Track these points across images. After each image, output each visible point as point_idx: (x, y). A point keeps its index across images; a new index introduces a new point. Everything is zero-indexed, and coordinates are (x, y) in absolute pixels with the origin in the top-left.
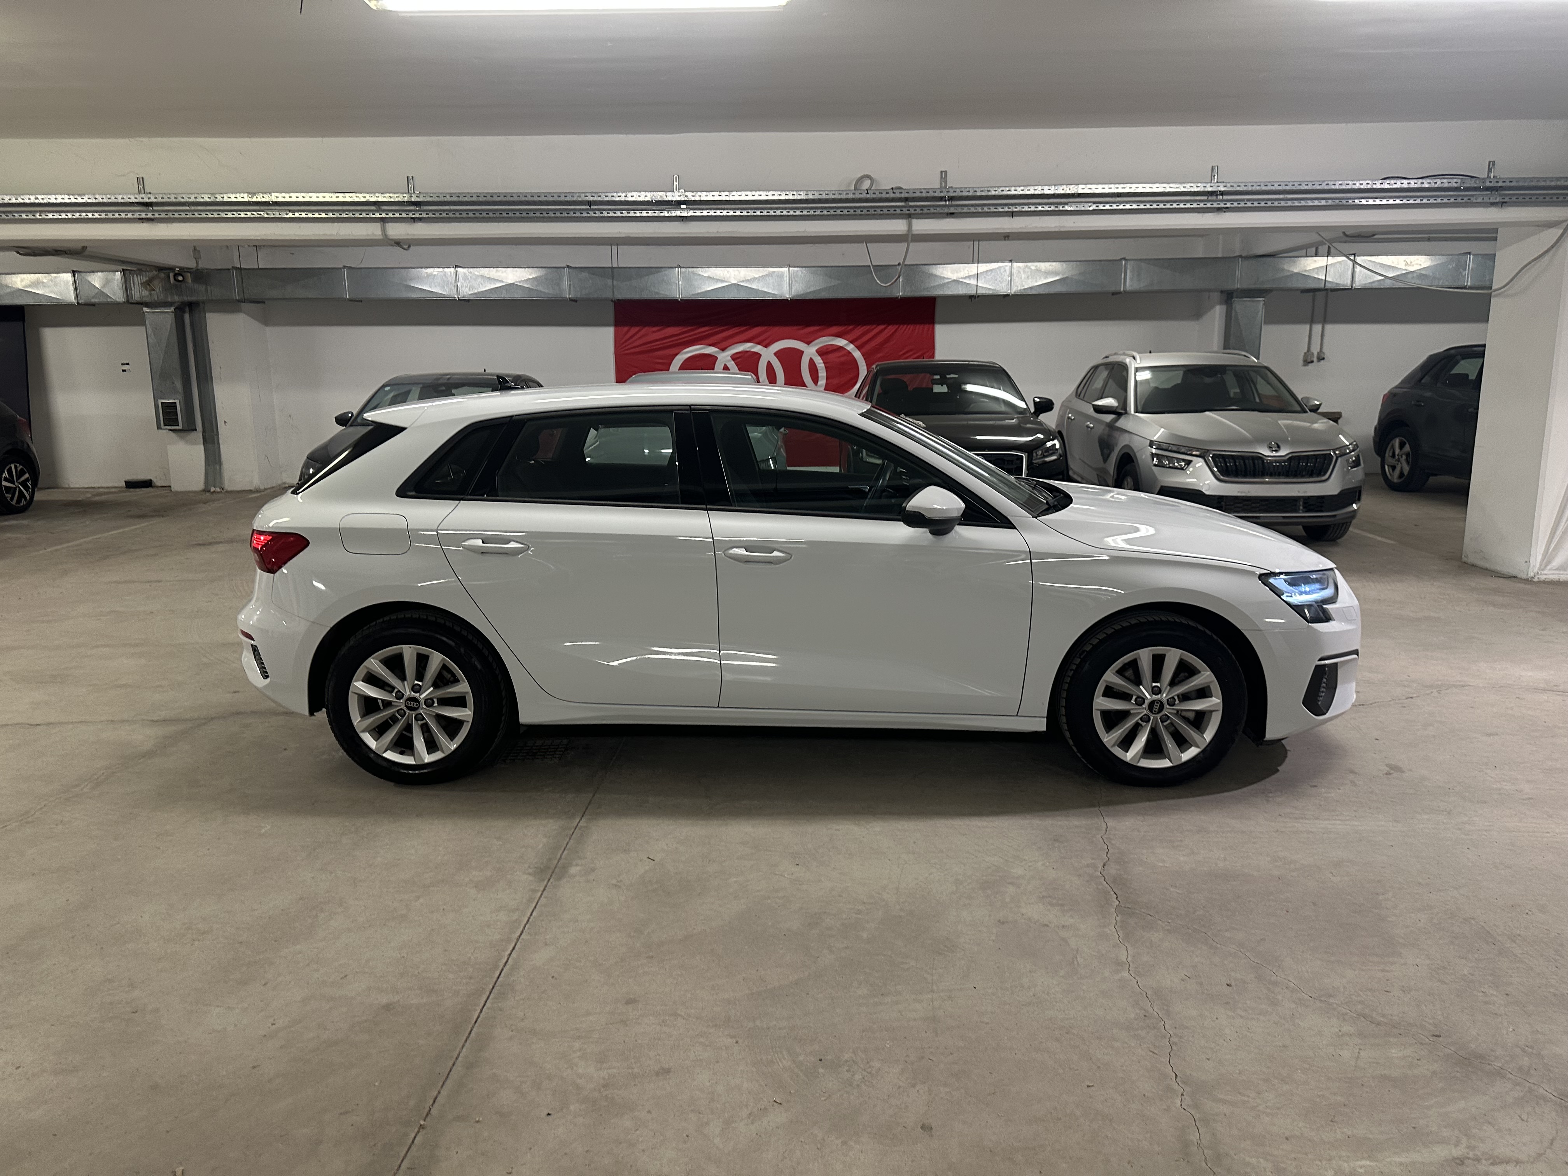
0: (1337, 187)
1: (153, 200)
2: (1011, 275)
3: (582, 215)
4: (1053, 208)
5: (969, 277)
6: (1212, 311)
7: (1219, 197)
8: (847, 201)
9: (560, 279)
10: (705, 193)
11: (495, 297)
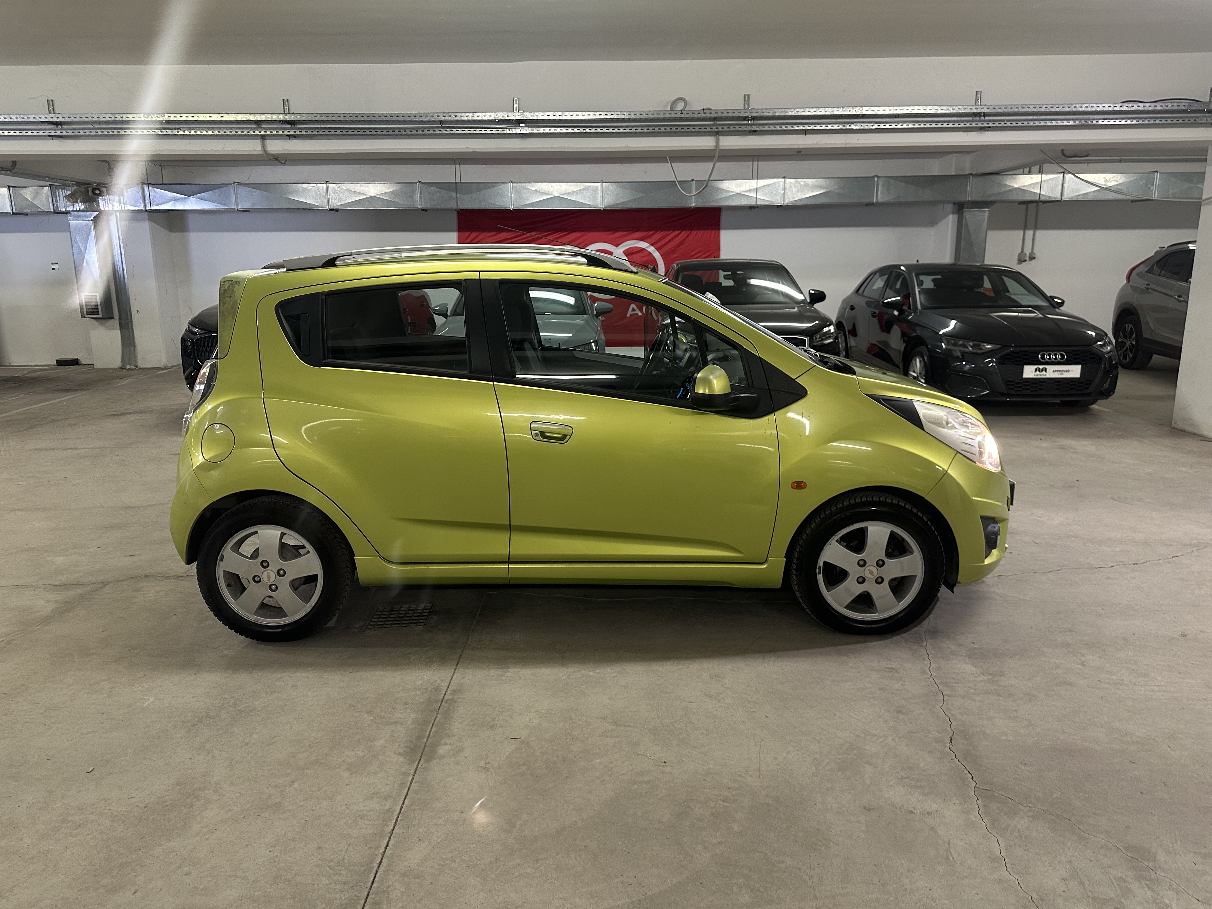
0: (1083, 109)
1: (61, 119)
2: (784, 189)
3: (435, 133)
4: (841, 127)
5: (750, 191)
6: (946, 220)
7: (981, 118)
8: (664, 120)
9: (413, 192)
10: (541, 114)
11: (360, 207)
